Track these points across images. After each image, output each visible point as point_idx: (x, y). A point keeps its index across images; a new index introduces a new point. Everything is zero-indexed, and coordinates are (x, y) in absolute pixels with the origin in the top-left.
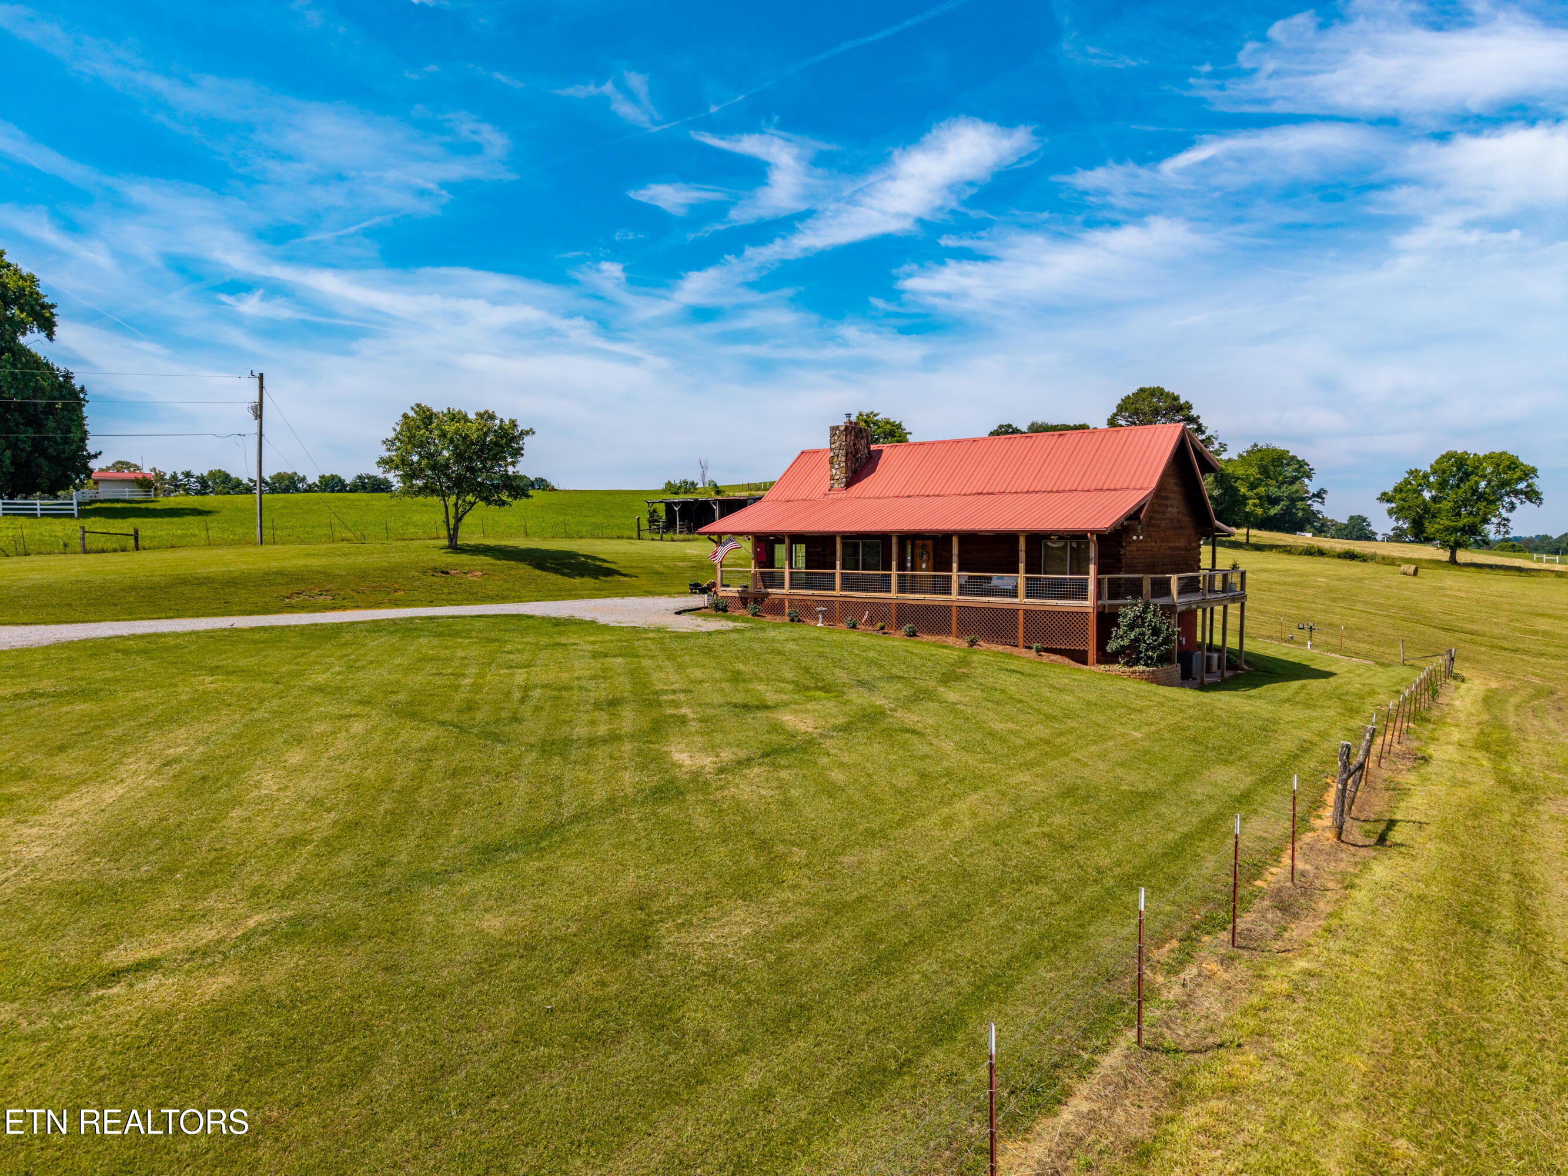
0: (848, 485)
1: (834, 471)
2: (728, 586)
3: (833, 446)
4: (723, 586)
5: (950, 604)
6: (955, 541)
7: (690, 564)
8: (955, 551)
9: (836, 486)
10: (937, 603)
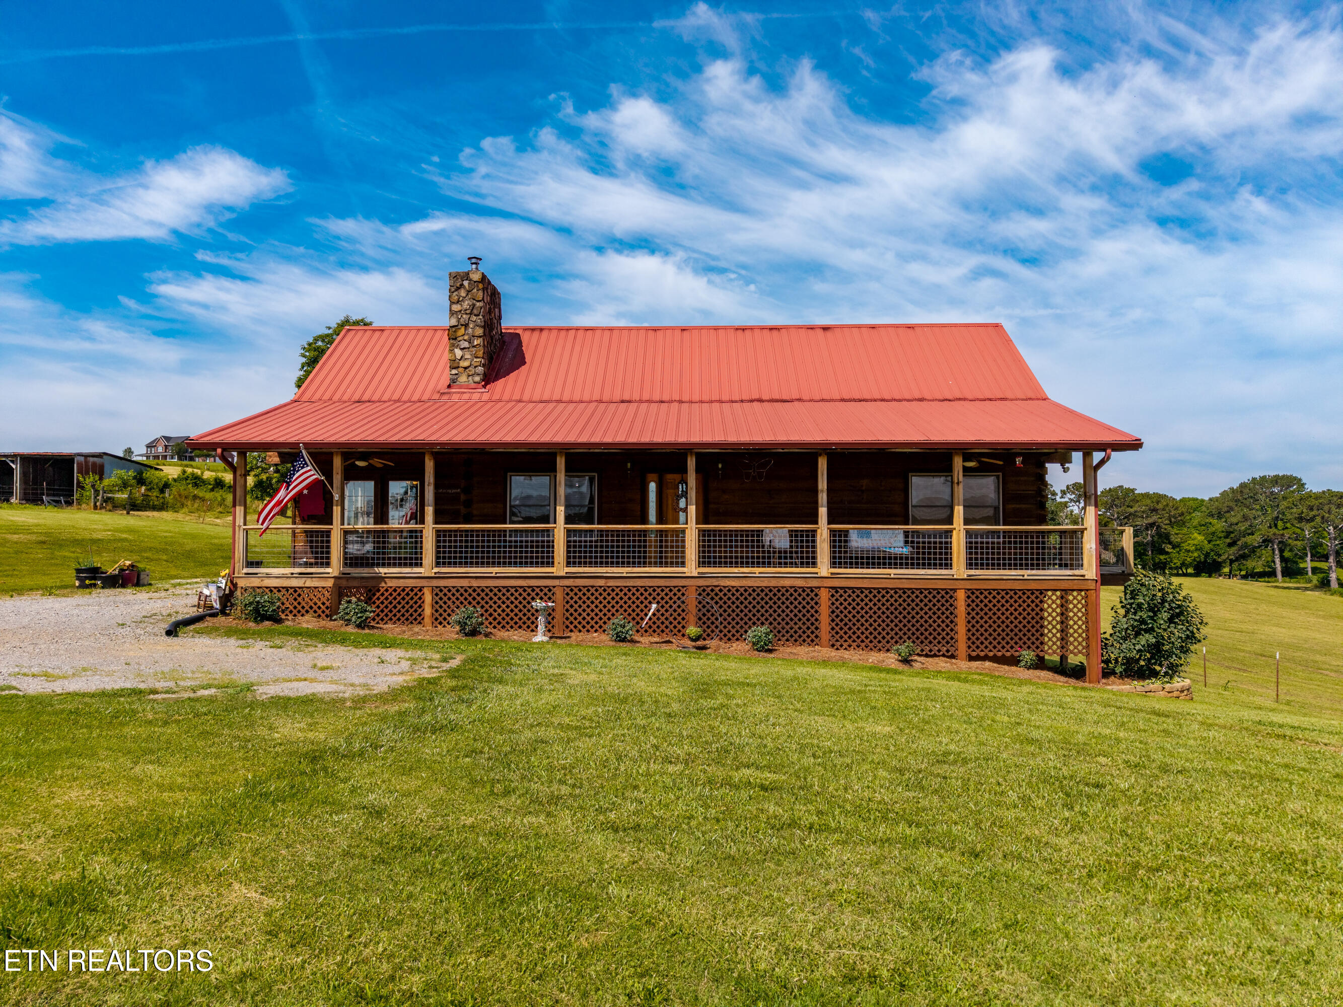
0: (488, 379)
1: (458, 353)
2: (258, 564)
3: (456, 308)
4: (250, 564)
5: (814, 583)
6: (823, 464)
7: (34, 538)
8: (823, 484)
9: (463, 379)
10: (787, 583)
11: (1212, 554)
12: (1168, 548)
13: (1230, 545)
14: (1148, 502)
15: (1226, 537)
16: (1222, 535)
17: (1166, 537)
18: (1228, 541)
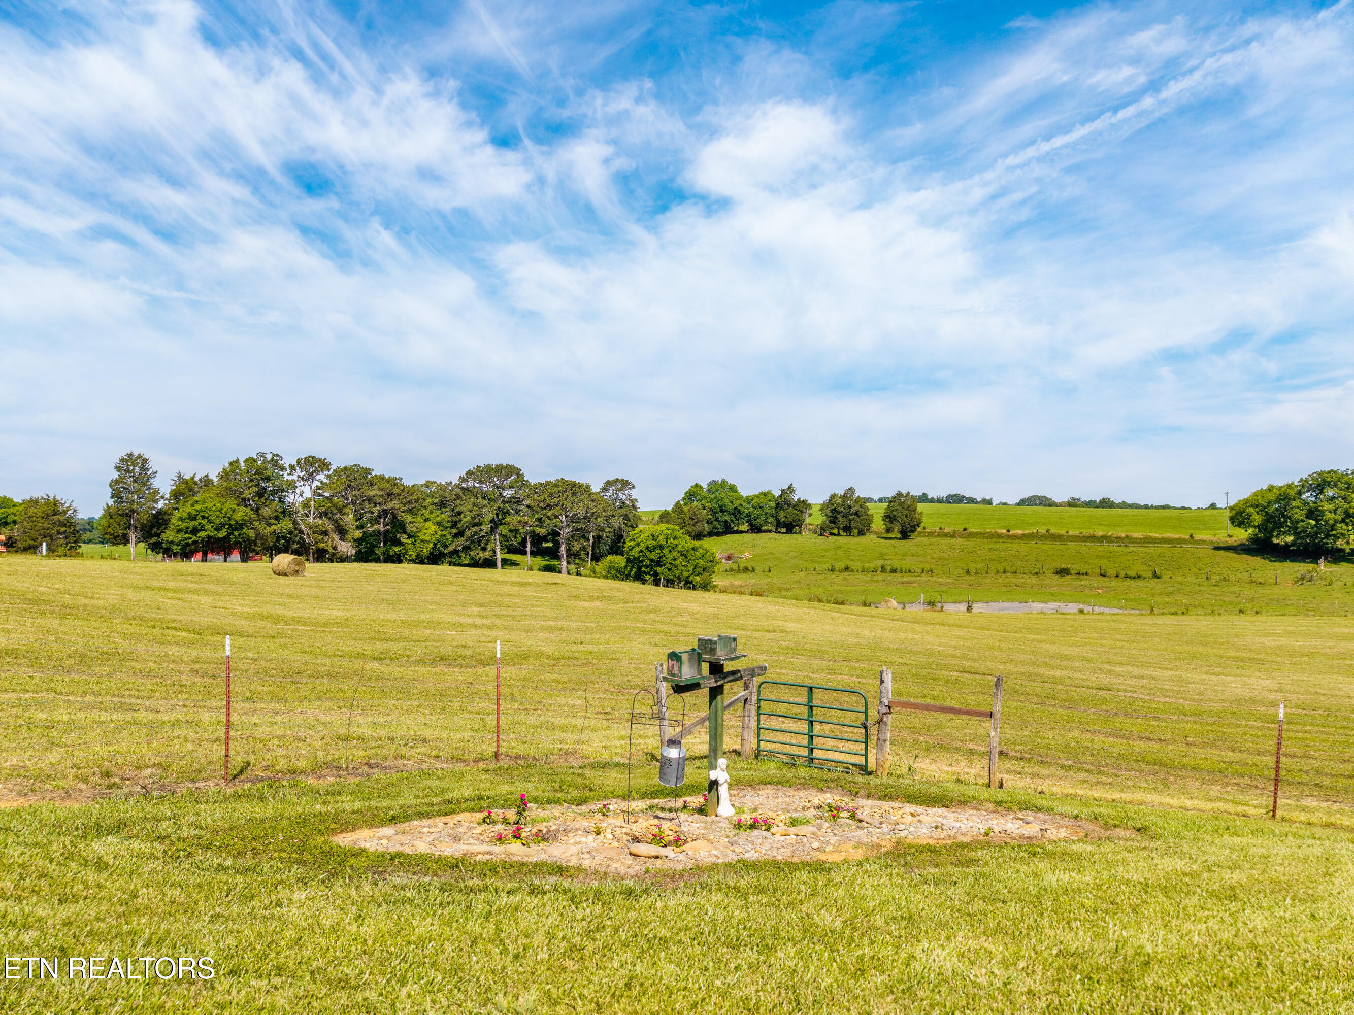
11: (439, 545)
12: (403, 538)
13: (455, 536)
14: (386, 485)
15: (452, 527)
16: (449, 525)
17: (400, 526)
18: (454, 531)
